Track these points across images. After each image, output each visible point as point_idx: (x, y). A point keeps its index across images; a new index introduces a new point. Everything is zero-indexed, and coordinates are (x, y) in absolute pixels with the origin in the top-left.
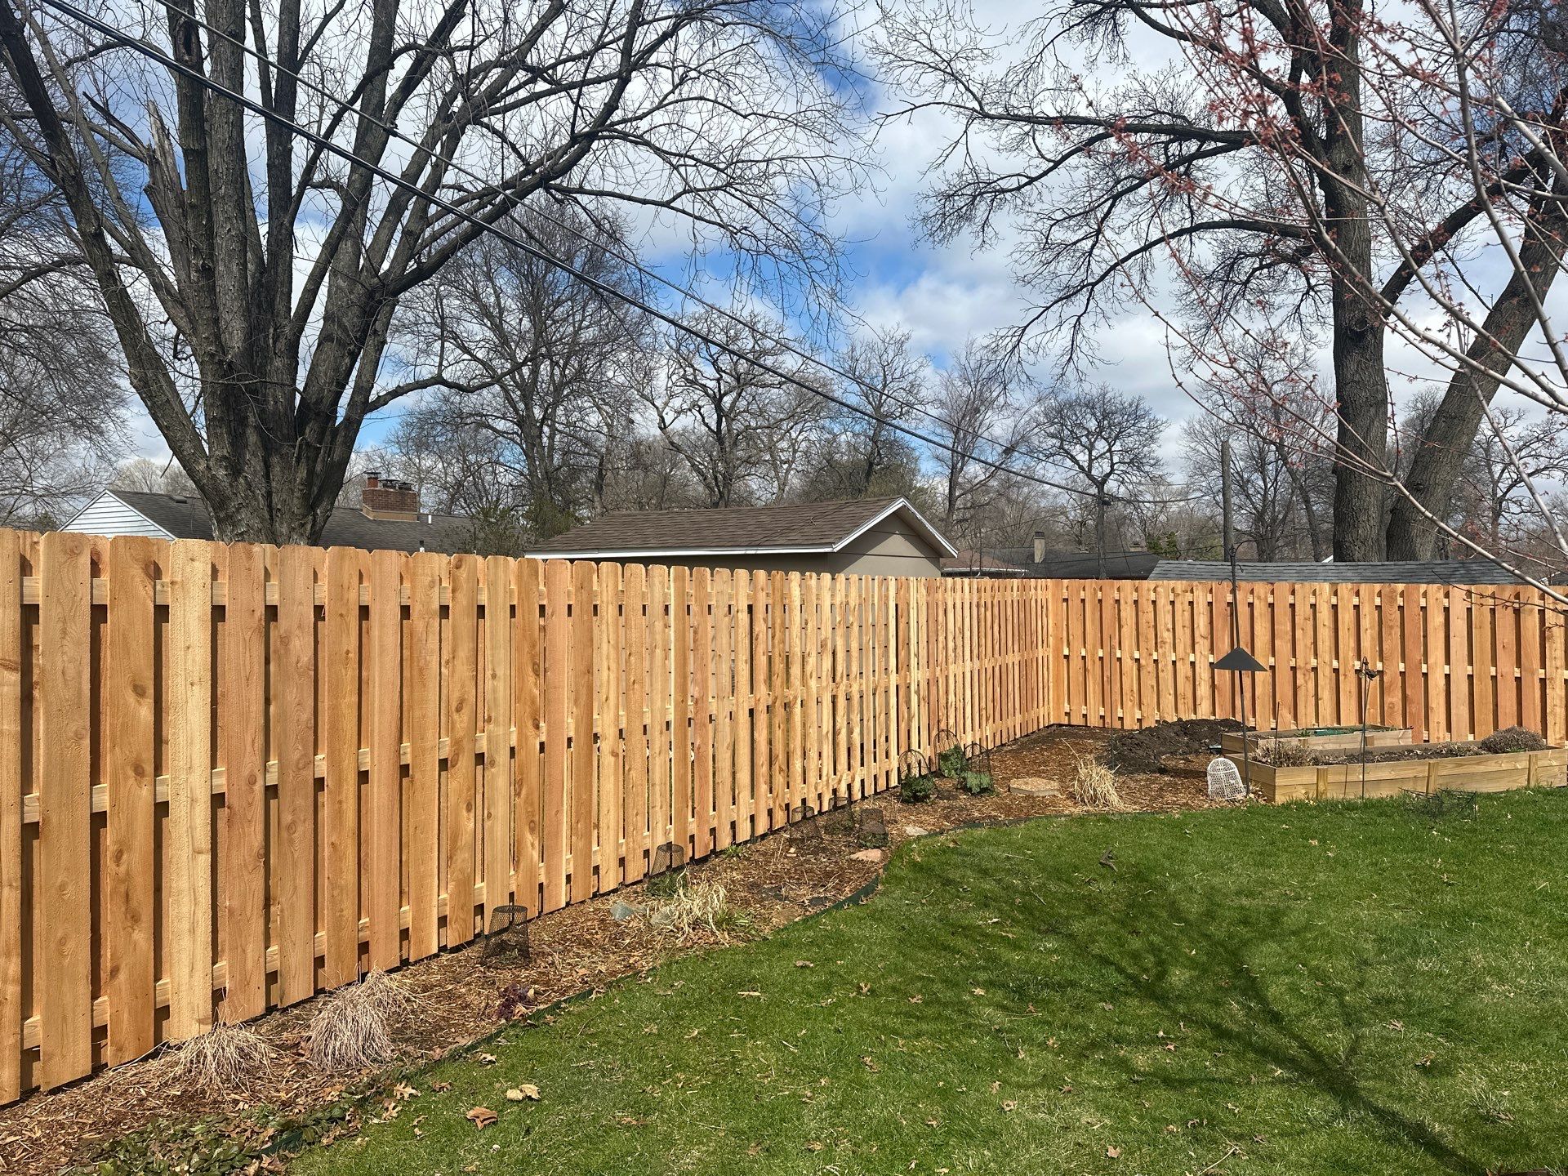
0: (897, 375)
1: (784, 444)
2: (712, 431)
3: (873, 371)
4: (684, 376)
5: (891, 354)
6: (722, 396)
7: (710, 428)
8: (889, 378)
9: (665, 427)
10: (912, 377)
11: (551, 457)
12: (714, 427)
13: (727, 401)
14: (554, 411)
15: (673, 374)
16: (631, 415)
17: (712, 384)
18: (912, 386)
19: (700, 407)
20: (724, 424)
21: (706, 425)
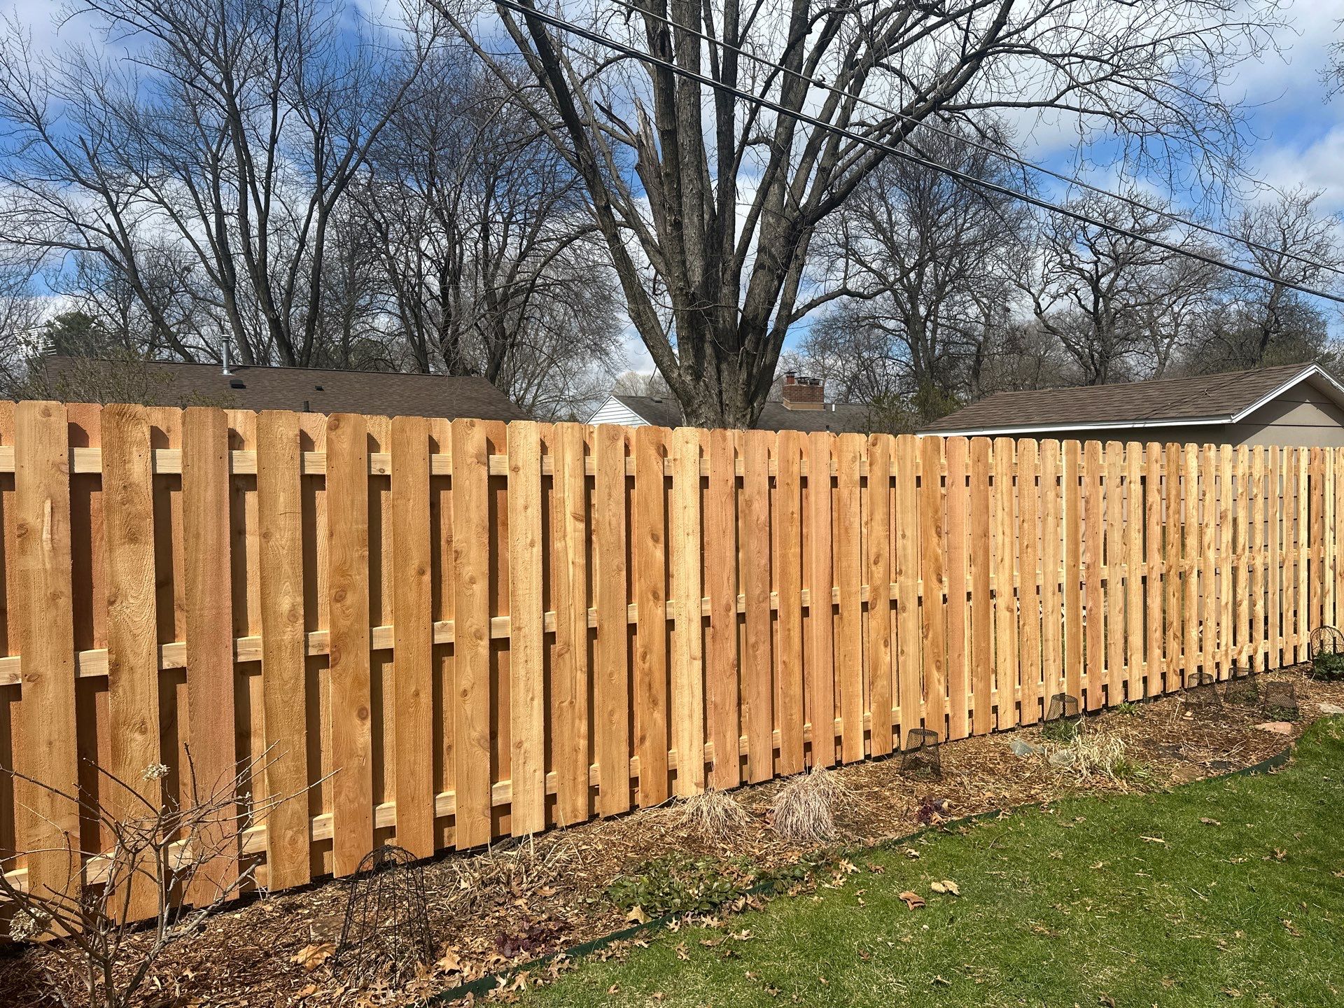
0: (1300, 236)
1: (1166, 319)
2: (1089, 312)
3: (1271, 236)
4: (1061, 263)
5: (1292, 216)
6: (1099, 278)
7: (1086, 309)
8: (1290, 242)
9: (1041, 312)
10: (1318, 238)
11: (933, 348)
12: (1090, 307)
13: (1104, 282)
14: (937, 307)
15: (1050, 261)
16: (1007, 304)
17: (1088, 267)
18: (1319, 247)
19: (1077, 290)
20: (1101, 304)
21: (1083, 307)
